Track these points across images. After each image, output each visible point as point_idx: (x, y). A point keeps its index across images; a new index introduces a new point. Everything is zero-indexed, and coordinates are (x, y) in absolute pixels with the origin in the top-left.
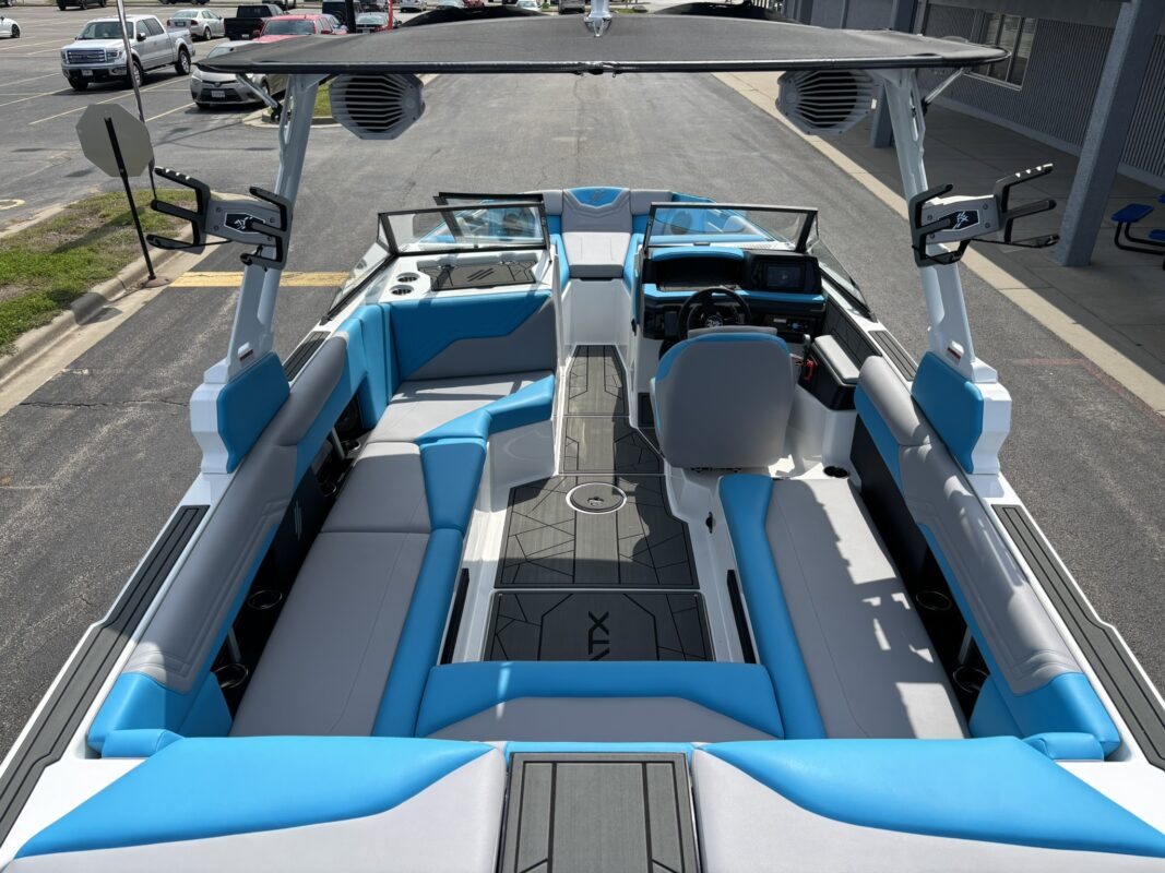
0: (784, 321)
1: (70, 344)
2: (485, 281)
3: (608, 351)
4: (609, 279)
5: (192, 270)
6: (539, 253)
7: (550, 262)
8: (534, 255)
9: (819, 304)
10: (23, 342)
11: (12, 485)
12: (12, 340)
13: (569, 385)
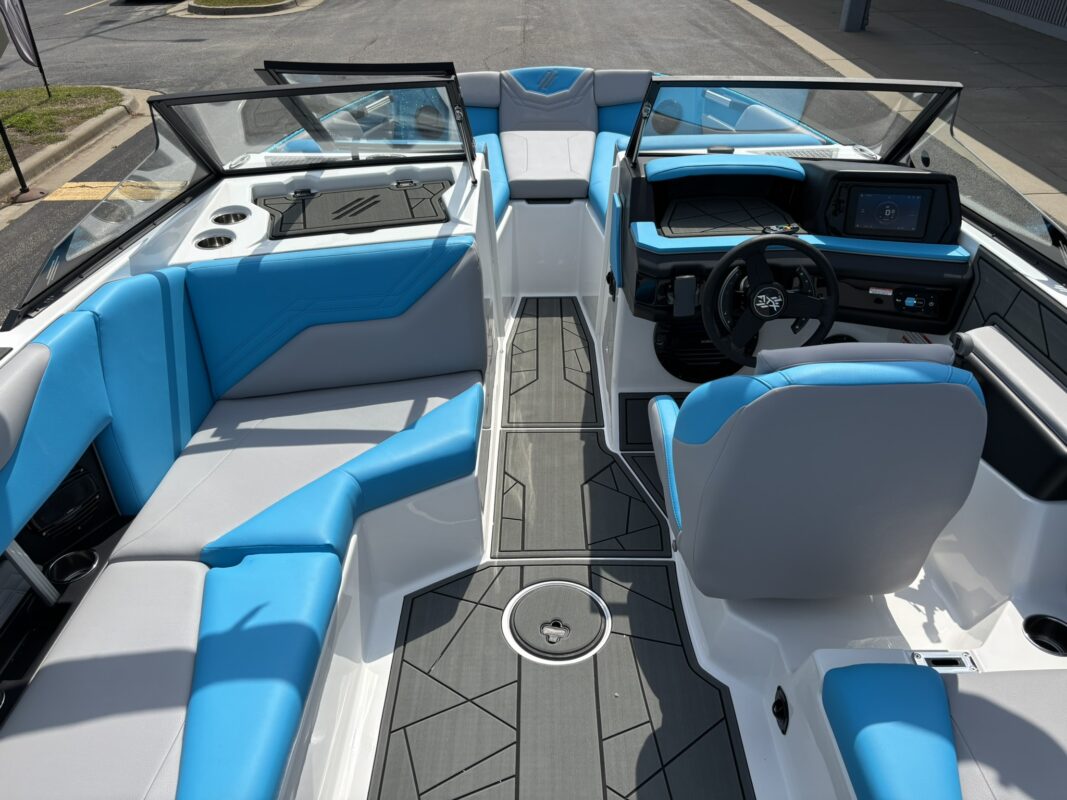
0: (889, 293)
2: (362, 219)
3: (567, 306)
4: (568, 200)
5: (75, 180)
6: (457, 167)
7: (475, 183)
8: (449, 171)
9: (961, 264)
13: (510, 369)
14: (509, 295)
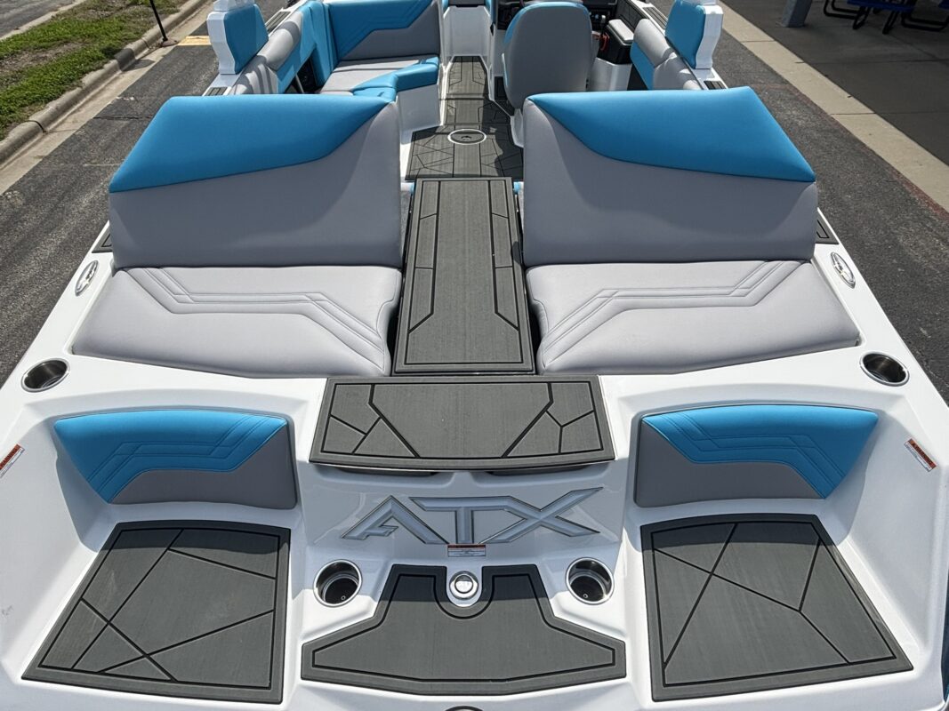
1: (118, 83)
3: (475, 59)
4: (476, 6)
5: (191, 35)
10: (88, 79)
11: (99, 163)
12: (80, 78)
13: (449, 78)
14: (449, 55)
